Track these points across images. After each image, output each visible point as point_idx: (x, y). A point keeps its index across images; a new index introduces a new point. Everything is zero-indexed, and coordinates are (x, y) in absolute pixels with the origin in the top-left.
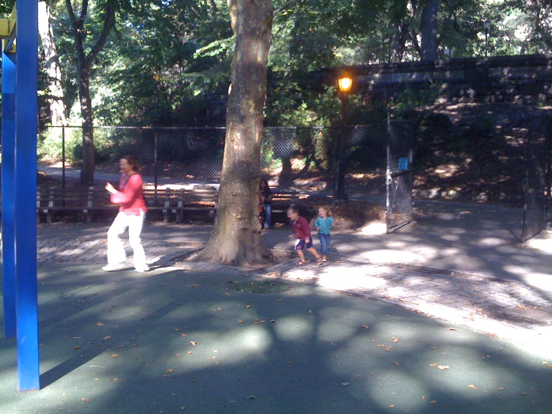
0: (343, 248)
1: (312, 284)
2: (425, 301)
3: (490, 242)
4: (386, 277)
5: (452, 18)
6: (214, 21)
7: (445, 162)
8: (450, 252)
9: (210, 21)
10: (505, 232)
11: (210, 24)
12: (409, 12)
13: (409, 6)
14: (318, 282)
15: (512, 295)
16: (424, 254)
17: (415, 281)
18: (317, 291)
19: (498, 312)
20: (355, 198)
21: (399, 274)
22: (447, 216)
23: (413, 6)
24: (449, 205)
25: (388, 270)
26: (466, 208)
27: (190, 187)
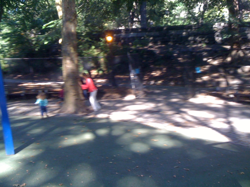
0: (118, 105)
1: (108, 118)
2: (151, 122)
3: (174, 100)
4: (135, 115)
5: (153, 8)
6: (49, 10)
7: (155, 70)
8: (160, 105)
9: (47, 10)
10: (181, 96)
11: (47, 11)
12: (134, 6)
13: (134, 4)
14: (110, 118)
15: (183, 118)
16: (150, 106)
17: (147, 115)
18: (110, 121)
19: (177, 124)
20: (121, 86)
21: (141, 113)
22: (158, 91)
23: (136, 4)
24: (159, 87)
25: (136, 112)
26: (165, 88)
27: (49, 83)
